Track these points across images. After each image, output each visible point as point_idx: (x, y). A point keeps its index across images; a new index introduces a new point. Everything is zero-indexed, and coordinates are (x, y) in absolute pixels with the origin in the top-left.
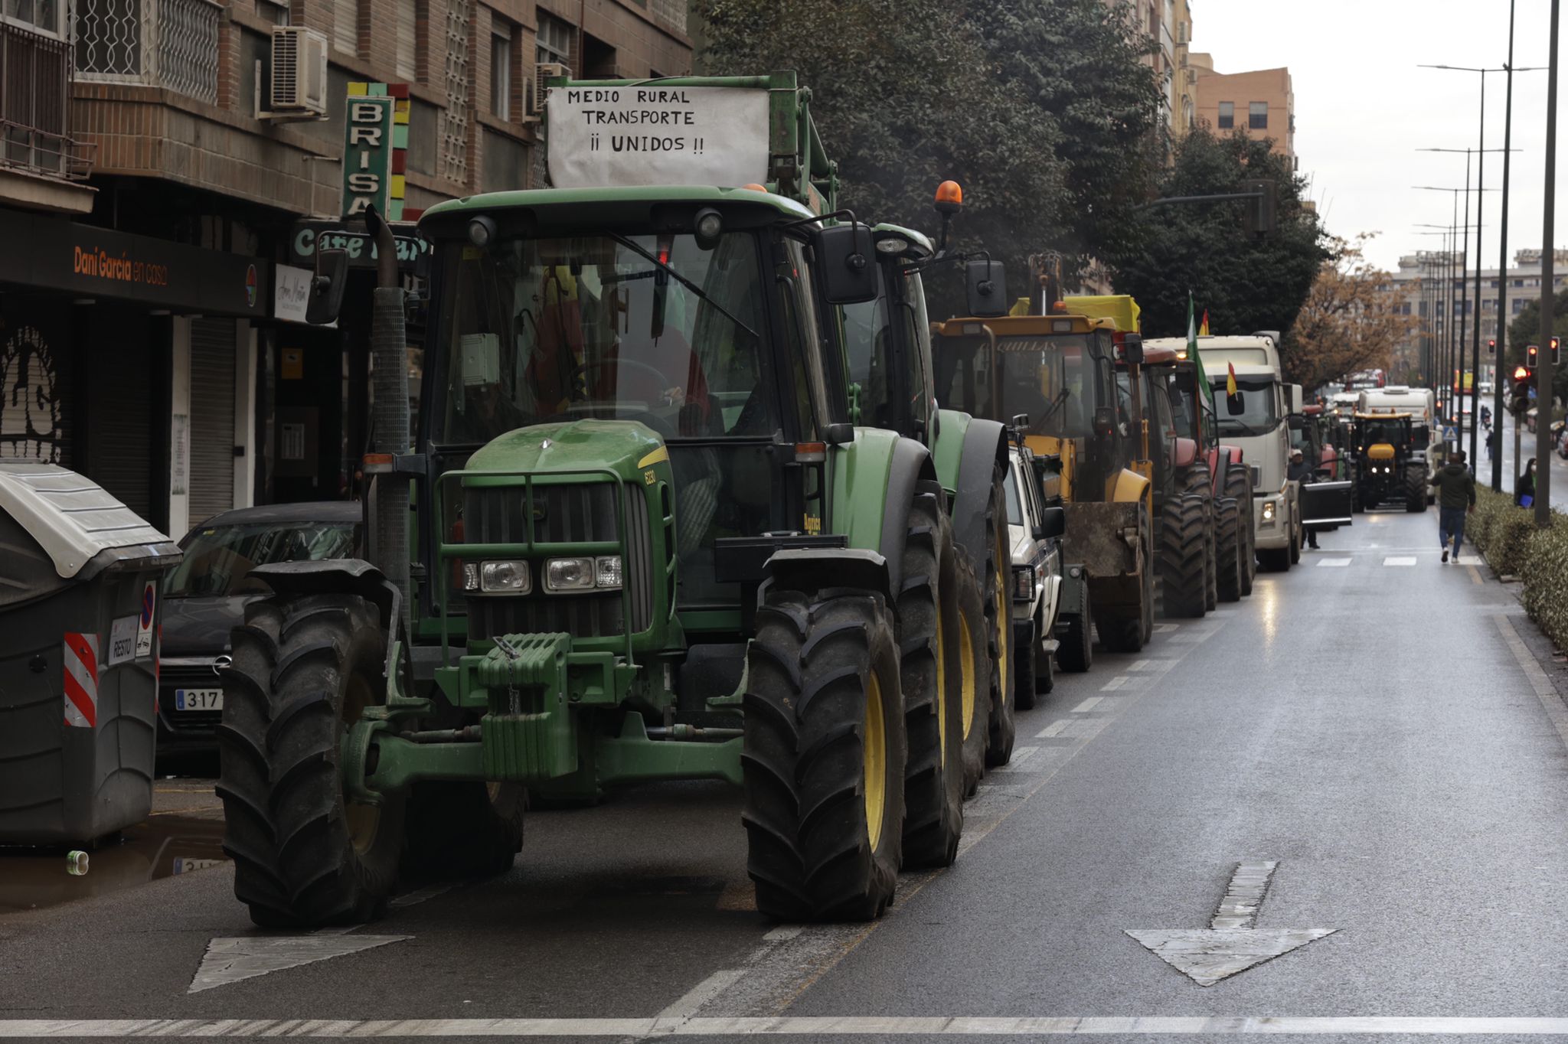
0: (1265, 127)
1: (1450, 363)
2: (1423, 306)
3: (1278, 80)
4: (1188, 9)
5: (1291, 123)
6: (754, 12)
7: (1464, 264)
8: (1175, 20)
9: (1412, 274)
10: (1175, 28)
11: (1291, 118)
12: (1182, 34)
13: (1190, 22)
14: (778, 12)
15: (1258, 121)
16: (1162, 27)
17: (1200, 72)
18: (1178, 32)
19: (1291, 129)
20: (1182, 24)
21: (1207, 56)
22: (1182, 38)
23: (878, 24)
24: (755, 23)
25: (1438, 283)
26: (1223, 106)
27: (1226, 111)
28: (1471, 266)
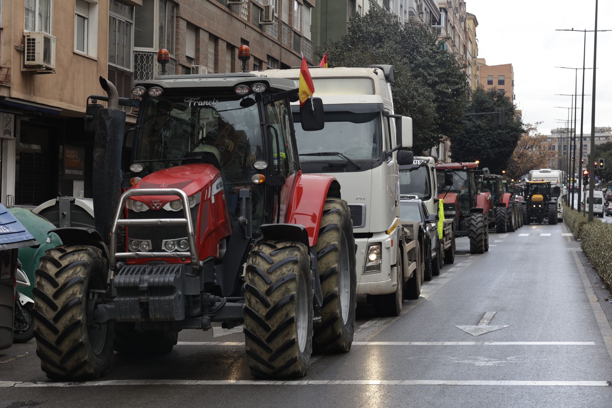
0: (504, 84)
1: (569, 167)
2: (560, 147)
3: (509, 68)
4: (477, 45)
5: (513, 83)
6: (336, 55)
7: (575, 132)
8: (472, 49)
9: (556, 136)
10: (472, 52)
11: (513, 81)
12: (475, 54)
13: (478, 49)
14: (343, 56)
15: (501, 82)
16: (468, 52)
17: (481, 66)
18: (473, 53)
19: (513, 85)
20: (475, 50)
21: (484, 59)
22: (475, 55)
23: (376, 60)
24: (335, 58)
25: (565, 139)
26: (489, 77)
27: (490, 79)
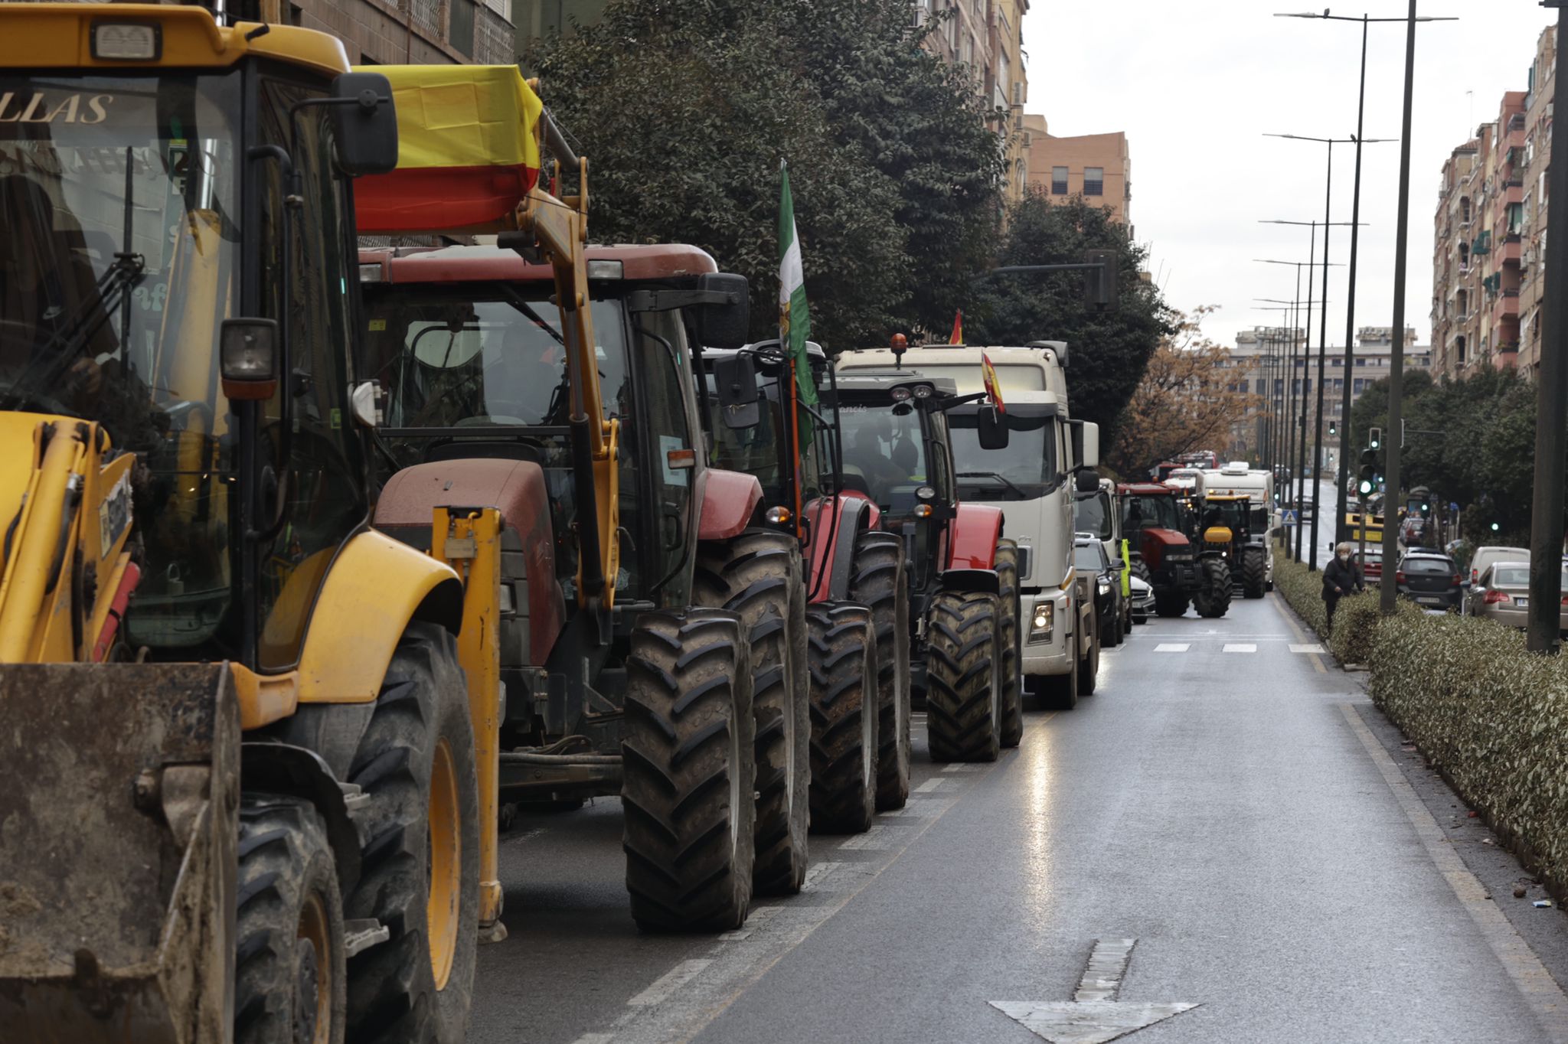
0: (1100, 193)
1: (1289, 444)
2: (1261, 384)
3: (1115, 145)
4: (1023, 70)
5: (1127, 190)
6: (586, 66)
7: (1308, 340)
8: (1010, 81)
9: (1251, 351)
10: (1011, 89)
11: (1127, 185)
12: (1017, 95)
13: (1026, 83)
14: (611, 66)
15: (1093, 188)
16: (997, 88)
17: (1035, 135)
18: (1013, 93)
19: (1127, 197)
20: (1017, 85)
21: (1041, 117)
22: (1017, 100)
23: (714, 81)
24: (586, 76)
25: (1278, 360)
26: (1057, 171)
27: (1060, 176)
28: (1315, 343)
